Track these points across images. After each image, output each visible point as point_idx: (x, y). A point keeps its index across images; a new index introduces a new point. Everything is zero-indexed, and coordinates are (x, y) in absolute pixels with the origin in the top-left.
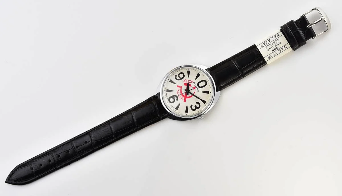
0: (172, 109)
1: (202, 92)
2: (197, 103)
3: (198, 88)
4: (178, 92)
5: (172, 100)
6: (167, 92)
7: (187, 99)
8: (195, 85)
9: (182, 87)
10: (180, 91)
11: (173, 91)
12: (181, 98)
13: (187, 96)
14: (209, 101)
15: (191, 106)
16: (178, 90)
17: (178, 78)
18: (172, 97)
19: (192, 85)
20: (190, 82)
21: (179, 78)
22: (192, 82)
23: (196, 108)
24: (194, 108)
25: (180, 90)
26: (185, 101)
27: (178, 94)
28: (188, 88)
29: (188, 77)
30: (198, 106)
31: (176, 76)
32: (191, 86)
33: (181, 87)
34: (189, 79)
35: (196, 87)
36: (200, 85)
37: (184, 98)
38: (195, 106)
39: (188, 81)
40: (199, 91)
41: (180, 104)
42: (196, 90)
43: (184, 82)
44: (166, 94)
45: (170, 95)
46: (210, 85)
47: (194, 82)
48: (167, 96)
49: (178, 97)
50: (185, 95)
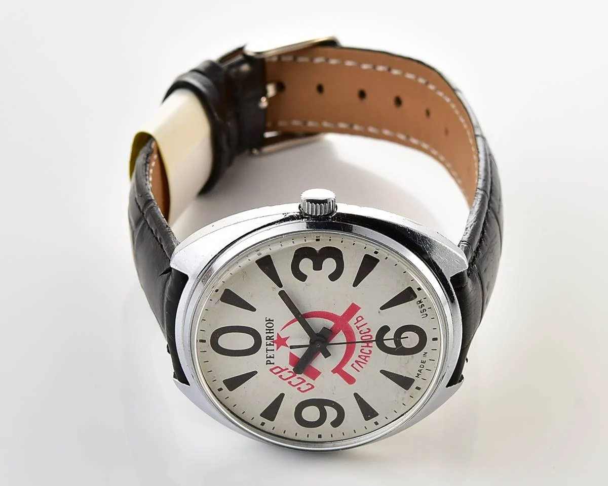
1: (253, 309)
2: (302, 277)
3: (263, 336)
5: (410, 339)
6: (412, 381)
7: (340, 312)
9: (334, 371)
10: (355, 357)
11: (383, 372)
12: (364, 329)
13: (330, 324)
15: (334, 277)
16: (356, 365)
17: (332, 413)
18: (400, 350)
19: (282, 357)
20: (286, 375)
21: (327, 408)
24: (330, 265)
25: (352, 360)
26: (353, 309)
27: (366, 350)
28: (310, 355)
29: (282, 395)
30: (306, 265)
31: (336, 423)
32: (291, 355)
33: (338, 370)
34: (282, 387)
35: (269, 342)
36: (245, 341)
37: (352, 322)
38: (317, 267)
39: (295, 380)
40: (266, 321)
41: (382, 308)
42: (277, 330)
43: (311, 385)
44: (420, 372)
45: (406, 363)
46: (203, 320)
47: (267, 364)
48: (422, 366)
49: (374, 340)
50: (341, 331)
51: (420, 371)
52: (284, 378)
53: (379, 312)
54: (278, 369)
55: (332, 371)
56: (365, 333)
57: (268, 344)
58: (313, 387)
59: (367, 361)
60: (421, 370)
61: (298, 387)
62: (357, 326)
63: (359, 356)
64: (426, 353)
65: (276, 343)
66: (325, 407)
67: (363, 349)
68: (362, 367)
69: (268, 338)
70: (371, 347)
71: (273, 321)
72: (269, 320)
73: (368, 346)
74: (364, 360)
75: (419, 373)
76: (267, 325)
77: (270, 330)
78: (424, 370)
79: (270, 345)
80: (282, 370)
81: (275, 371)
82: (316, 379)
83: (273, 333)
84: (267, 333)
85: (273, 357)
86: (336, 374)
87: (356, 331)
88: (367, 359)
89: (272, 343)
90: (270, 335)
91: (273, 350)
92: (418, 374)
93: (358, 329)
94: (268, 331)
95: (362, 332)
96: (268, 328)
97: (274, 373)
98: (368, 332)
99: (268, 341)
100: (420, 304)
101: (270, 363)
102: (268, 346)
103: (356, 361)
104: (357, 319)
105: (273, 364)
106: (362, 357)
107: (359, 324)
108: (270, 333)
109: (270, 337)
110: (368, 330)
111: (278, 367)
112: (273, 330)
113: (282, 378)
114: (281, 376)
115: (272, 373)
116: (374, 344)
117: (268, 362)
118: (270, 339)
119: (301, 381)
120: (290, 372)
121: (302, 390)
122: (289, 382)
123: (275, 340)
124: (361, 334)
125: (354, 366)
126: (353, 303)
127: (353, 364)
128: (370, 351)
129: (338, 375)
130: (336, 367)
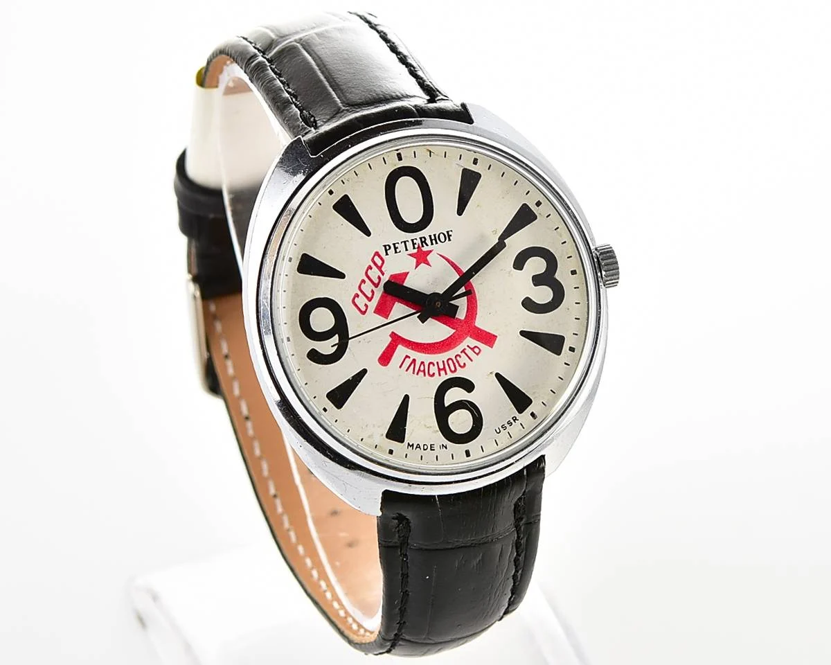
0: (515, 430)
1: (460, 212)
2: (519, 263)
3: (425, 233)
4: (423, 370)
5: (460, 422)
6: (401, 440)
7: (480, 323)
8: (401, 247)
9: (393, 335)
10: (420, 357)
11: (406, 398)
12: (463, 359)
13: (461, 314)
15: (528, 304)
16: (408, 361)
17: (327, 347)
18: (442, 413)
19: (398, 263)
20: (374, 273)
21: (336, 339)
22: (377, 261)
23: (548, 279)
24: (543, 295)
25: (414, 354)
26: (488, 339)
27: (434, 369)
28: (412, 298)
29: (341, 276)
30: (537, 265)
31: (314, 356)
32: (406, 274)
33: (396, 340)
34: (354, 274)
35: (418, 242)
36: (411, 210)
37: (469, 341)
38: (538, 280)
39: (368, 288)
40: (448, 232)
41: (498, 376)
42: (438, 248)
43: (366, 310)
44: (417, 447)
45: (425, 426)
46: (430, 152)
47: (385, 246)
48: (426, 447)
49: (450, 375)
50: (454, 331)
52: (368, 273)
53: (491, 373)
54: (381, 262)
55: (393, 333)
56: (458, 362)
57: (415, 241)
58: (363, 313)
59: (418, 374)
60: (420, 447)
61: (359, 293)
62: (465, 349)
63: (422, 363)
64: (446, 448)
65: (418, 250)
67: (434, 365)
68: (407, 370)
69: (423, 240)
70: (440, 375)
71: (450, 240)
72: (449, 236)
73: (439, 370)
74: (419, 370)
75: (415, 446)
76: (441, 235)
77: (435, 239)
78: (420, 452)
79: (414, 244)
80: (380, 268)
81: (377, 259)
82: (375, 314)
83: (432, 244)
84: (430, 236)
85: (396, 252)
86: (390, 339)
87: (457, 350)
88: (421, 374)
89: (416, 246)
90: (428, 241)
91: (407, 250)
92: (413, 445)
93: (461, 352)
94: (433, 238)
95: (458, 358)
96: (437, 236)
97: (373, 259)
98: (460, 366)
99: (419, 239)
100: (512, 421)
101: (386, 250)
102: (411, 242)
103: (414, 361)
104: (476, 347)
105: (387, 254)
106: (422, 367)
107: (469, 351)
108: (431, 240)
109: (425, 242)
110: (462, 365)
111: (383, 261)
112: (437, 243)
113: (367, 270)
114: (370, 268)
115: (373, 255)
116: (444, 377)
117: (388, 248)
118: (422, 242)
119: (370, 295)
120: (379, 278)
121: (356, 300)
122: (363, 281)
123: (422, 248)
124: (456, 357)
125: (407, 359)
126: (496, 337)
127: (409, 357)
128: (434, 374)
129: (389, 343)
130: (400, 337)
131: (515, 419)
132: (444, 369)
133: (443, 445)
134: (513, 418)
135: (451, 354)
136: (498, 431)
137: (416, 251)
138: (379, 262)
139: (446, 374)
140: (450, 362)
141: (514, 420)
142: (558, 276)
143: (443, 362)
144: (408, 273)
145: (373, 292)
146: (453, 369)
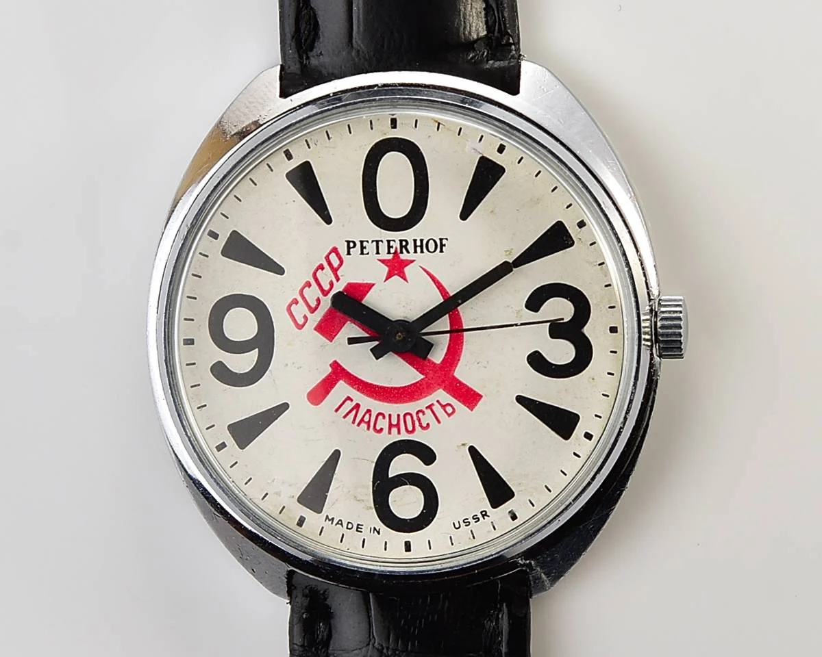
0: (484, 530)
1: (465, 215)
2: (535, 301)
3: (409, 235)
4: (368, 422)
5: (407, 502)
6: (318, 508)
7: (462, 373)
8: (371, 247)
9: (336, 366)
10: (367, 402)
11: (336, 455)
12: (427, 418)
13: (437, 356)
14: (568, 192)
15: (537, 362)
16: (349, 405)
17: (243, 363)
18: (383, 485)
19: (365, 271)
20: (326, 277)
21: (254, 354)
22: (334, 260)
23: (571, 331)
24: (561, 353)
25: (359, 397)
26: (469, 397)
27: (383, 423)
29: (279, 270)
30: (560, 309)
31: (221, 372)
32: (370, 286)
33: (338, 373)
34: (298, 271)
35: (396, 245)
36: (396, 202)
37: (441, 395)
38: (557, 330)
39: (313, 294)
40: (441, 240)
41: (473, 451)
42: (422, 259)
43: (305, 323)
44: (338, 523)
45: (355, 497)
46: (439, 124)
47: (348, 242)
48: (350, 526)
49: (404, 436)
50: (422, 377)
51: (340, 523)
52: (317, 274)
53: (464, 445)
54: (338, 262)
55: (335, 362)
56: (419, 420)
57: (392, 243)
58: (300, 327)
59: (359, 425)
60: (342, 524)
61: (300, 299)
62: (432, 405)
63: (369, 411)
64: (379, 533)
65: (394, 257)
66: (257, 350)
67: (384, 417)
68: (345, 417)
69: (404, 243)
70: (390, 432)
71: (441, 251)
72: (442, 245)
73: (391, 426)
74: (362, 420)
75: (335, 522)
76: (431, 242)
77: (421, 246)
78: (341, 530)
79: (389, 247)
80: (335, 270)
81: (333, 257)
82: (315, 332)
83: (415, 252)
84: (415, 241)
85: (362, 253)
86: (330, 370)
87: (422, 403)
88: (364, 426)
89: (392, 251)
90: (411, 247)
91: (378, 253)
92: (333, 519)
93: (427, 408)
94: (418, 243)
95: (420, 414)
96: (424, 242)
97: (327, 256)
98: (421, 426)
99: (399, 242)
100: (480, 516)
101: (349, 248)
102: (386, 243)
103: (357, 406)
104: (449, 405)
105: (349, 253)
106: (367, 416)
107: (437, 408)
108: (416, 246)
109: (405, 247)
110: (425, 425)
111: (341, 262)
112: (422, 252)
113: (317, 270)
114: (321, 267)
115: (328, 251)
116: (395, 437)
117: (352, 245)
118: (401, 247)
119: (313, 305)
120: (332, 284)
121: (293, 307)
122: (308, 285)
123: (401, 255)
124: (417, 413)
125: (348, 402)
126: (481, 396)
127: (352, 400)
128: (382, 429)
129: (328, 373)
130: (344, 370)
131: (484, 514)
132: (398, 425)
133: (375, 529)
134: (481, 513)
135: (412, 407)
136: (457, 526)
137: (390, 257)
138: (336, 263)
139: (399, 432)
140: (408, 418)
141: (483, 516)
142: (587, 330)
143: (399, 416)
144: (373, 285)
145: (318, 300)
146: (410, 428)
